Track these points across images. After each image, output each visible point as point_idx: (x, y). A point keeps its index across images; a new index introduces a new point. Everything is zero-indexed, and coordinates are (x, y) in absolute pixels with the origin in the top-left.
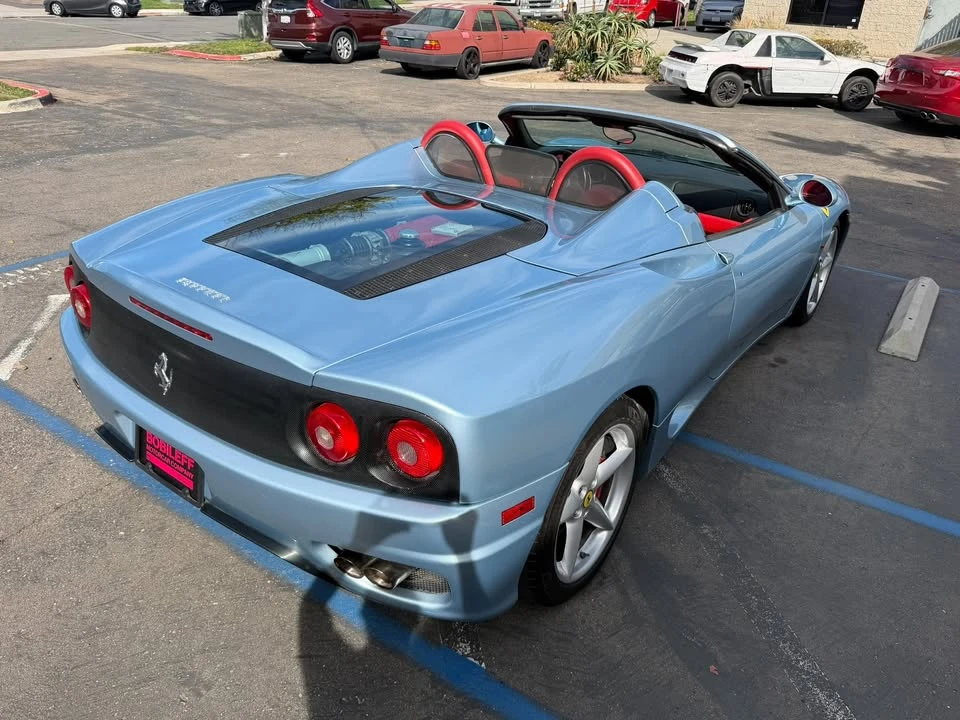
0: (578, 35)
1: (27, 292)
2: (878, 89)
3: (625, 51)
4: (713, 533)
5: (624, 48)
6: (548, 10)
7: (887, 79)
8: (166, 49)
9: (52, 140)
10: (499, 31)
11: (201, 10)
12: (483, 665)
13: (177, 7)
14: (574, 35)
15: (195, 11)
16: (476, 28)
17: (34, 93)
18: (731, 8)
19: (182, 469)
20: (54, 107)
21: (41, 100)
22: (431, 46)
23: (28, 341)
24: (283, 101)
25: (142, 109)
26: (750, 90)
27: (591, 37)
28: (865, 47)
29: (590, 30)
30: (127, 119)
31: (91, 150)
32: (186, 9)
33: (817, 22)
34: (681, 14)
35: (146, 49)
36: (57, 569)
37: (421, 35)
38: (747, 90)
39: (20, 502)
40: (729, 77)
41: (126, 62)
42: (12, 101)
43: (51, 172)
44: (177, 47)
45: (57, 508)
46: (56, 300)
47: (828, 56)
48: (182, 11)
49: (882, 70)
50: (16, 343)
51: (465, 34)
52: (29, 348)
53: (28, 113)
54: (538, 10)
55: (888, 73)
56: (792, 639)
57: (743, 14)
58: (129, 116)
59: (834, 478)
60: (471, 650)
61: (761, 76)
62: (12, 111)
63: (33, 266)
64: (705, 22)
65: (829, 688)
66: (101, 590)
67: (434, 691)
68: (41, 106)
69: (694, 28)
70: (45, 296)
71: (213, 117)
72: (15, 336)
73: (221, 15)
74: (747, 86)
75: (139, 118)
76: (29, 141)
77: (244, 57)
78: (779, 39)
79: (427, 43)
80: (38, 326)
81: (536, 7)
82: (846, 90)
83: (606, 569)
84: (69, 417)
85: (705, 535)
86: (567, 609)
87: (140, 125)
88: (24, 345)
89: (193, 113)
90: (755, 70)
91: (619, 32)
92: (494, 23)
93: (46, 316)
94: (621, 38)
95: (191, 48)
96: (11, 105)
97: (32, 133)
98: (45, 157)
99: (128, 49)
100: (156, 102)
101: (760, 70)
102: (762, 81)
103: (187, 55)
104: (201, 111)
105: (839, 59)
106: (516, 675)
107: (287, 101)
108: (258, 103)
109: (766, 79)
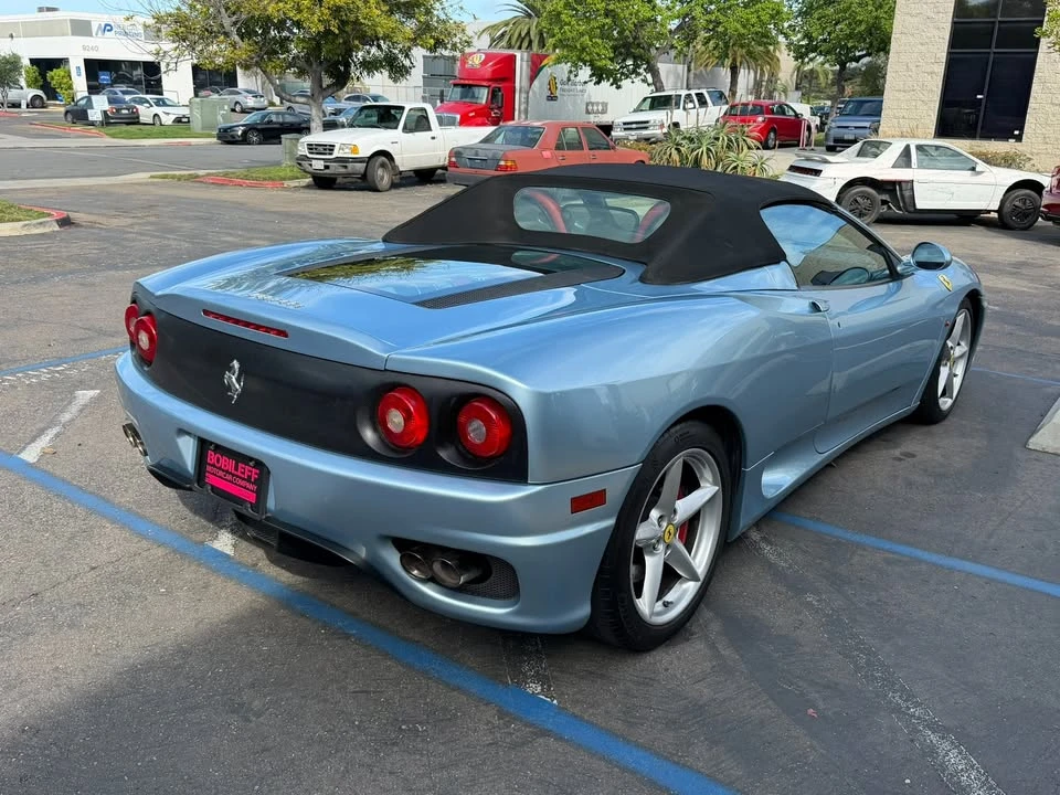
0: (678, 150)
1: (53, 389)
2: (1044, 202)
3: (735, 168)
4: (818, 601)
5: (735, 164)
6: (645, 132)
7: (1054, 190)
8: (197, 176)
9: (70, 258)
10: (586, 151)
11: (237, 138)
12: (555, 702)
13: (209, 136)
14: (674, 152)
15: (230, 139)
16: (559, 147)
17: (49, 215)
18: (867, 124)
19: (243, 483)
20: (72, 230)
21: (57, 221)
22: (507, 167)
23: (55, 430)
24: (334, 224)
25: (172, 231)
26: (889, 208)
27: (695, 153)
28: (1030, 159)
29: (692, 146)
30: (153, 240)
31: (115, 267)
32: (219, 138)
33: (972, 136)
34: (806, 133)
35: (173, 177)
36: (95, 618)
37: (494, 155)
38: (885, 207)
39: (53, 564)
40: (862, 192)
41: (152, 189)
42: (27, 222)
43: (72, 288)
44: (208, 174)
45: (93, 568)
46: (83, 395)
47: (981, 166)
48: (215, 140)
49: (1047, 181)
50: (42, 432)
51: (547, 154)
52: (57, 436)
53: (43, 235)
54: (633, 133)
55: (1055, 183)
56: (903, 689)
57: (881, 128)
58: (158, 237)
59: (963, 558)
60: (542, 690)
61: (901, 190)
62: (24, 233)
63: (58, 365)
64: (836, 141)
65: (943, 731)
66: (142, 635)
67: (501, 721)
68: (57, 228)
69: (824, 148)
70: (72, 393)
71: (252, 238)
72: (42, 425)
73: (260, 144)
74: (884, 202)
75: (169, 239)
76: (45, 259)
77: (286, 183)
78: (919, 148)
79: (502, 163)
80: (66, 417)
81: (631, 129)
82: (1007, 204)
83: (693, 626)
84: (103, 494)
85: (810, 603)
86: (649, 659)
87: (170, 245)
88: (52, 433)
89: (231, 235)
90: (893, 183)
91: (729, 147)
92: (580, 143)
93: (75, 408)
94: (731, 154)
95: (226, 175)
96: (26, 225)
97: (47, 253)
98: (64, 274)
99: (152, 177)
100: (186, 225)
101: (900, 183)
102: (902, 195)
103: (222, 182)
104: (240, 233)
105: (995, 170)
106: (591, 711)
107: (340, 224)
108: (305, 226)
109: (907, 194)
